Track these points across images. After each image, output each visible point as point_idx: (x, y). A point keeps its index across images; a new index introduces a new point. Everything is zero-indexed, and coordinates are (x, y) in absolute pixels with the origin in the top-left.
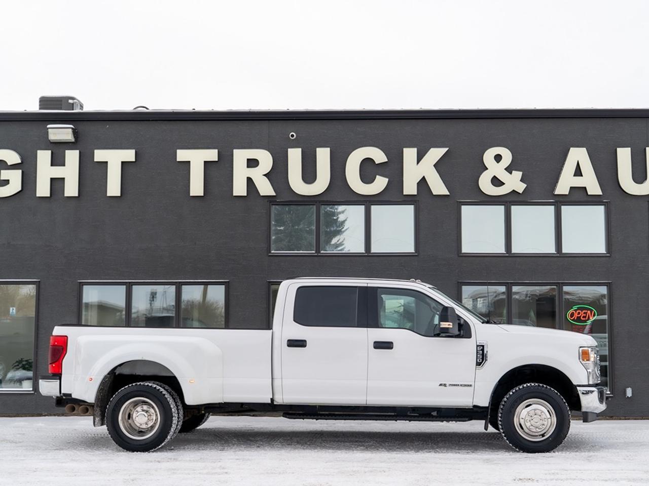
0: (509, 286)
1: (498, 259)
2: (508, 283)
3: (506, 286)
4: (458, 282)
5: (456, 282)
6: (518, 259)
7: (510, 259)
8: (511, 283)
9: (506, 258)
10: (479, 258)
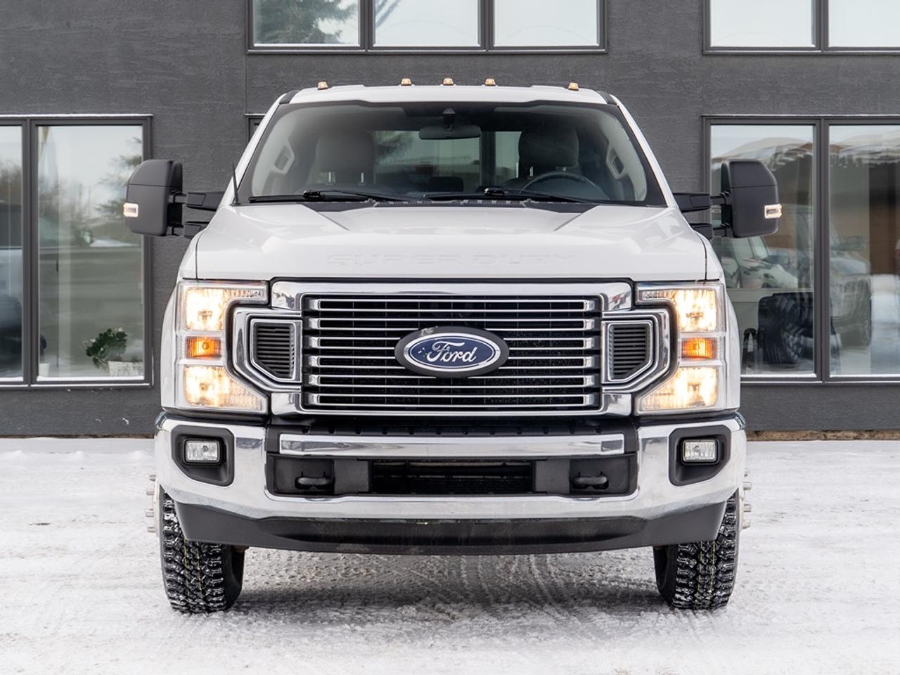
0: (821, 126)
1: (797, 60)
2: (819, 119)
3: (814, 125)
4: (703, 116)
5: (697, 118)
6: (843, 62)
7: (825, 61)
8: (827, 119)
9: (816, 60)
10: (751, 60)
